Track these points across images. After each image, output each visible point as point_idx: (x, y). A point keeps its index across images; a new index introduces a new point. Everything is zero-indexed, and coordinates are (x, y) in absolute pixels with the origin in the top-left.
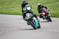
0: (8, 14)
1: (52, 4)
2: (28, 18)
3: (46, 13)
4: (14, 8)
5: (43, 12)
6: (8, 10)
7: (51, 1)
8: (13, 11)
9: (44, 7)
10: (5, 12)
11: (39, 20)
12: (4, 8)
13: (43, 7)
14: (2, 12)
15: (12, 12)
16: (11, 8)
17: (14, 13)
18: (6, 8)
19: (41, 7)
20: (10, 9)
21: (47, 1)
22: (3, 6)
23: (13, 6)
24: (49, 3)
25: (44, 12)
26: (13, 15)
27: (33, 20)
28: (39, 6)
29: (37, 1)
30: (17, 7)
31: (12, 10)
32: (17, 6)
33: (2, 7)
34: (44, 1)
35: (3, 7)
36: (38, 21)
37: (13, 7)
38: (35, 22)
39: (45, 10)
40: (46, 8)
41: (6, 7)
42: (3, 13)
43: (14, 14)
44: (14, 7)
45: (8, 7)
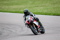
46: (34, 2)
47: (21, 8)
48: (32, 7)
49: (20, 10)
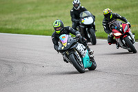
0: (31, 34)
1: (135, 11)
2: (65, 45)
3: (122, 32)
4: (45, 19)
5: (115, 31)
6: (31, 24)
7: (133, 3)
8: (43, 25)
9: (119, 18)
10: (24, 28)
11: (91, 50)
12: (21, 19)
13: (116, 17)
14: (18, 29)
15: (41, 28)
16: (37, 18)
17: (44, 30)
18: (27, 19)
19: (111, 17)
20: (37, 21)
21: (122, 4)
22: (20, 14)
23: (43, 14)
24: (128, 7)
25: (118, 29)
26: (43, 35)
27: (77, 50)
28: (107, 16)
29: (100, 4)
30: (53, 16)
31: (41, 24)
32: (52, 14)
33: (17, 16)
34: (116, 3)
35: (19, 16)
36: (90, 53)
37: (42, 17)
38: (81, 56)
39: (121, 26)
40: (123, 19)
41: (27, 16)
42: (19, 31)
43: (45, 32)
44: (46, 17)
45: (31, 16)
46: (37, 6)
47: (7, 21)
48: (32, 19)
49: (6, 25)
